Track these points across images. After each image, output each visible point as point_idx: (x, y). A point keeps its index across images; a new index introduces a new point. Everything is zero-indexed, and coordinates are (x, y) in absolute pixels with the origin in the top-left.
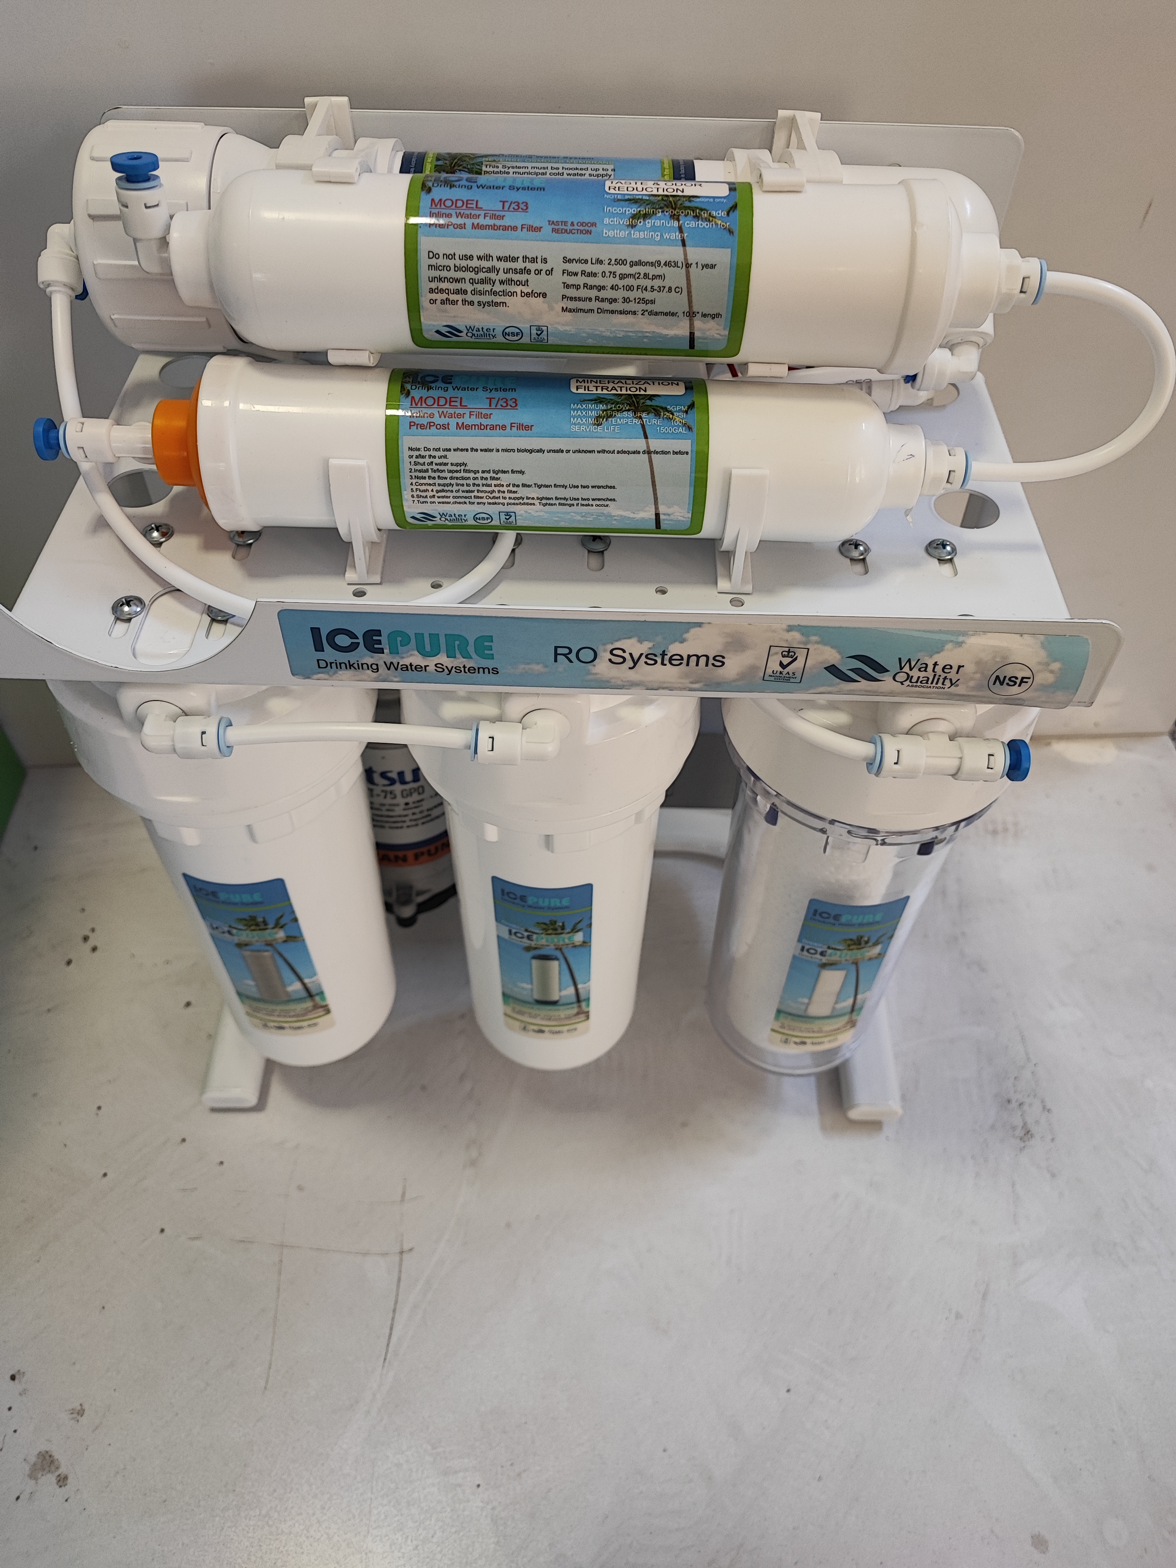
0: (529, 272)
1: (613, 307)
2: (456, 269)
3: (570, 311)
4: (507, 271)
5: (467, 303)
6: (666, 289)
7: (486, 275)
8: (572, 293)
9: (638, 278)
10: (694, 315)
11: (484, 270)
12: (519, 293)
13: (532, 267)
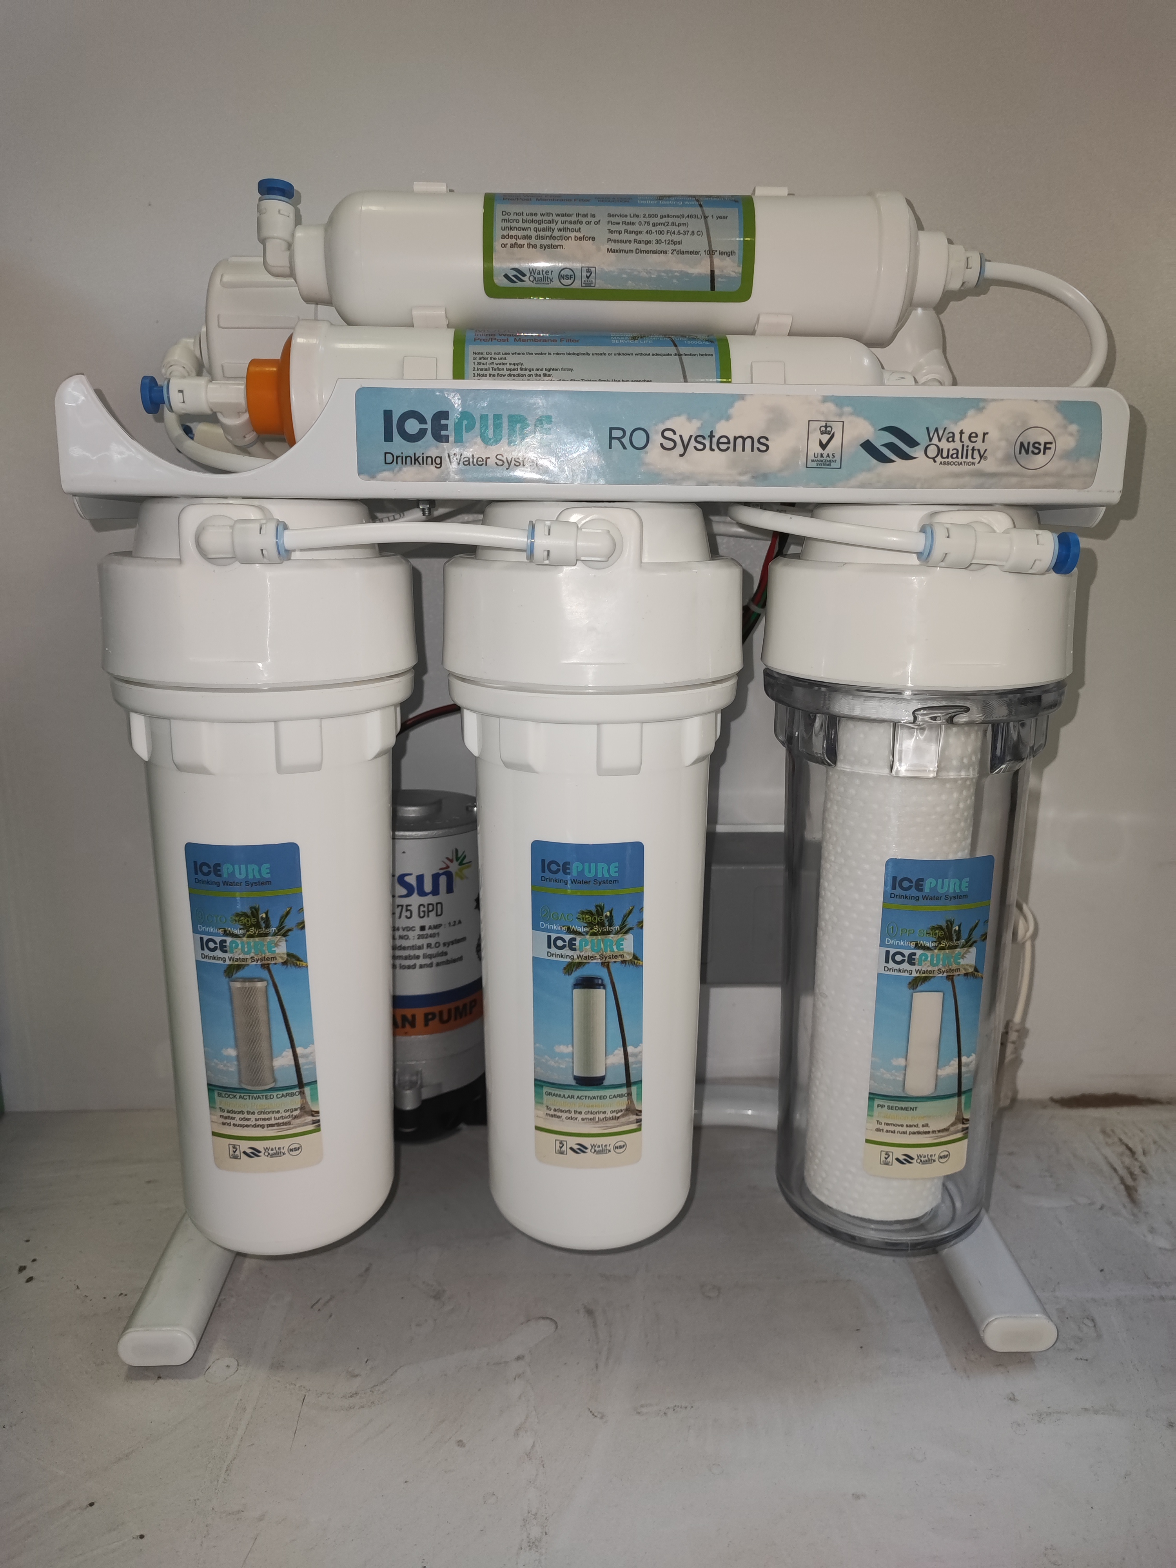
0: (581, 223)
1: (649, 247)
2: (524, 221)
3: (614, 251)
4: (564, 222)
5: (531, 246)
6: (690, 233)
7: (547, 225)
8: (615, 236)
9: (667, 225)
10: (713, 253)
11: (546, 222)
12: (573, 238)
13: (584, 220)
